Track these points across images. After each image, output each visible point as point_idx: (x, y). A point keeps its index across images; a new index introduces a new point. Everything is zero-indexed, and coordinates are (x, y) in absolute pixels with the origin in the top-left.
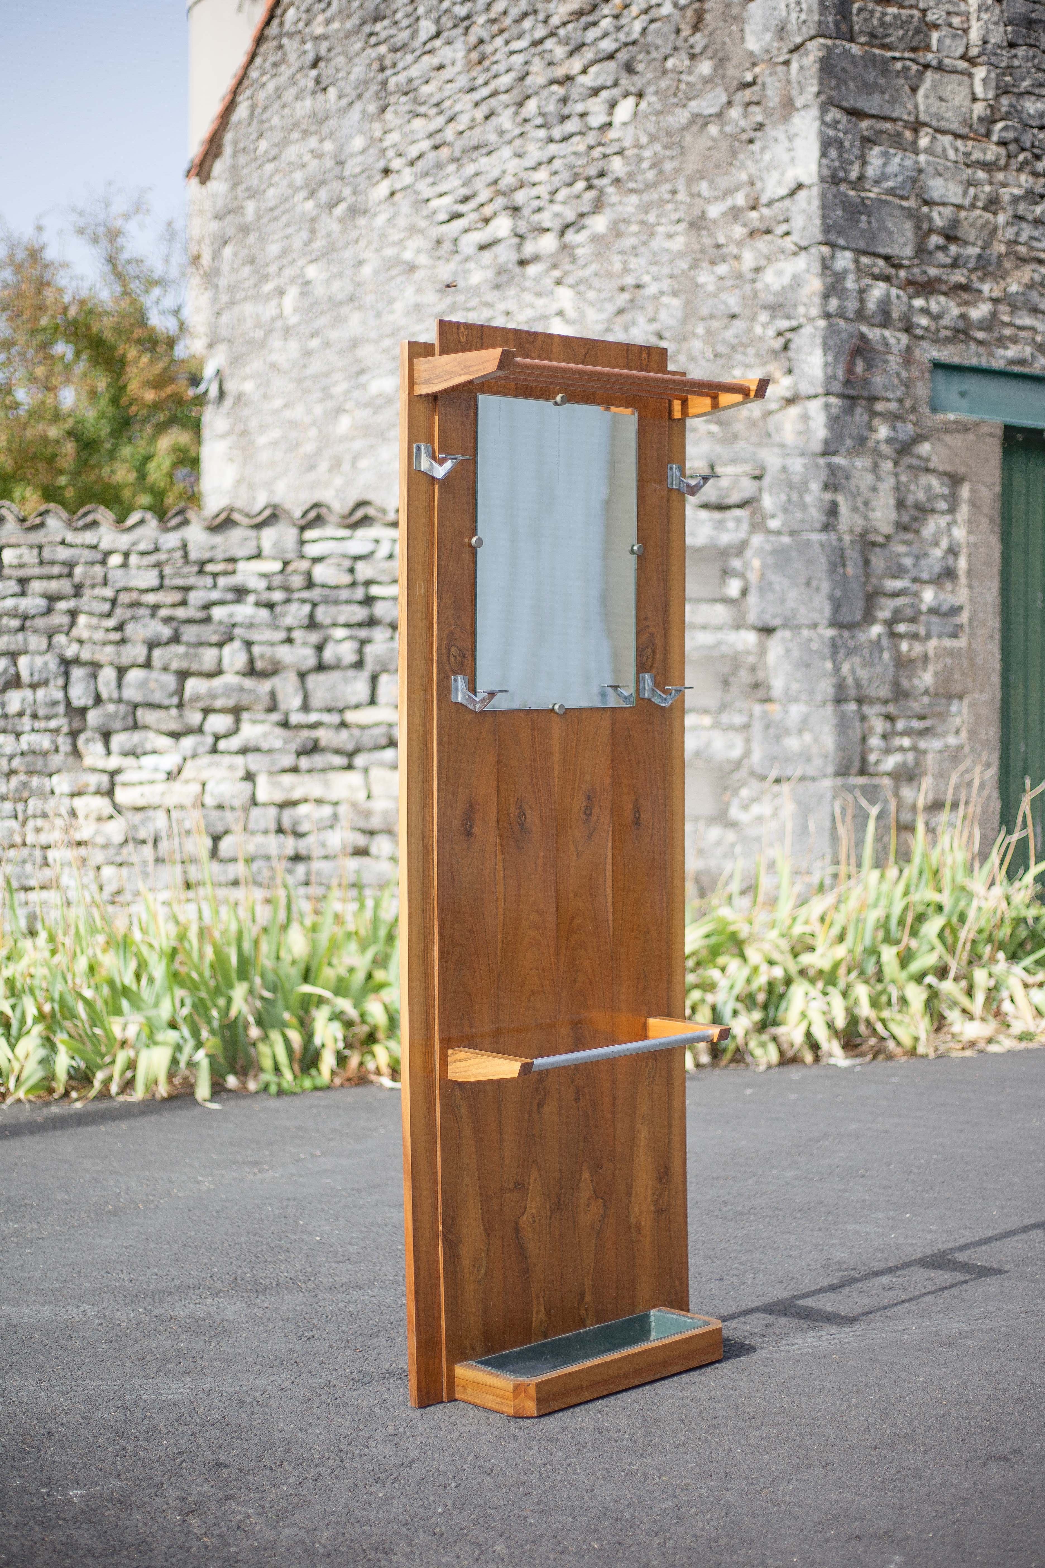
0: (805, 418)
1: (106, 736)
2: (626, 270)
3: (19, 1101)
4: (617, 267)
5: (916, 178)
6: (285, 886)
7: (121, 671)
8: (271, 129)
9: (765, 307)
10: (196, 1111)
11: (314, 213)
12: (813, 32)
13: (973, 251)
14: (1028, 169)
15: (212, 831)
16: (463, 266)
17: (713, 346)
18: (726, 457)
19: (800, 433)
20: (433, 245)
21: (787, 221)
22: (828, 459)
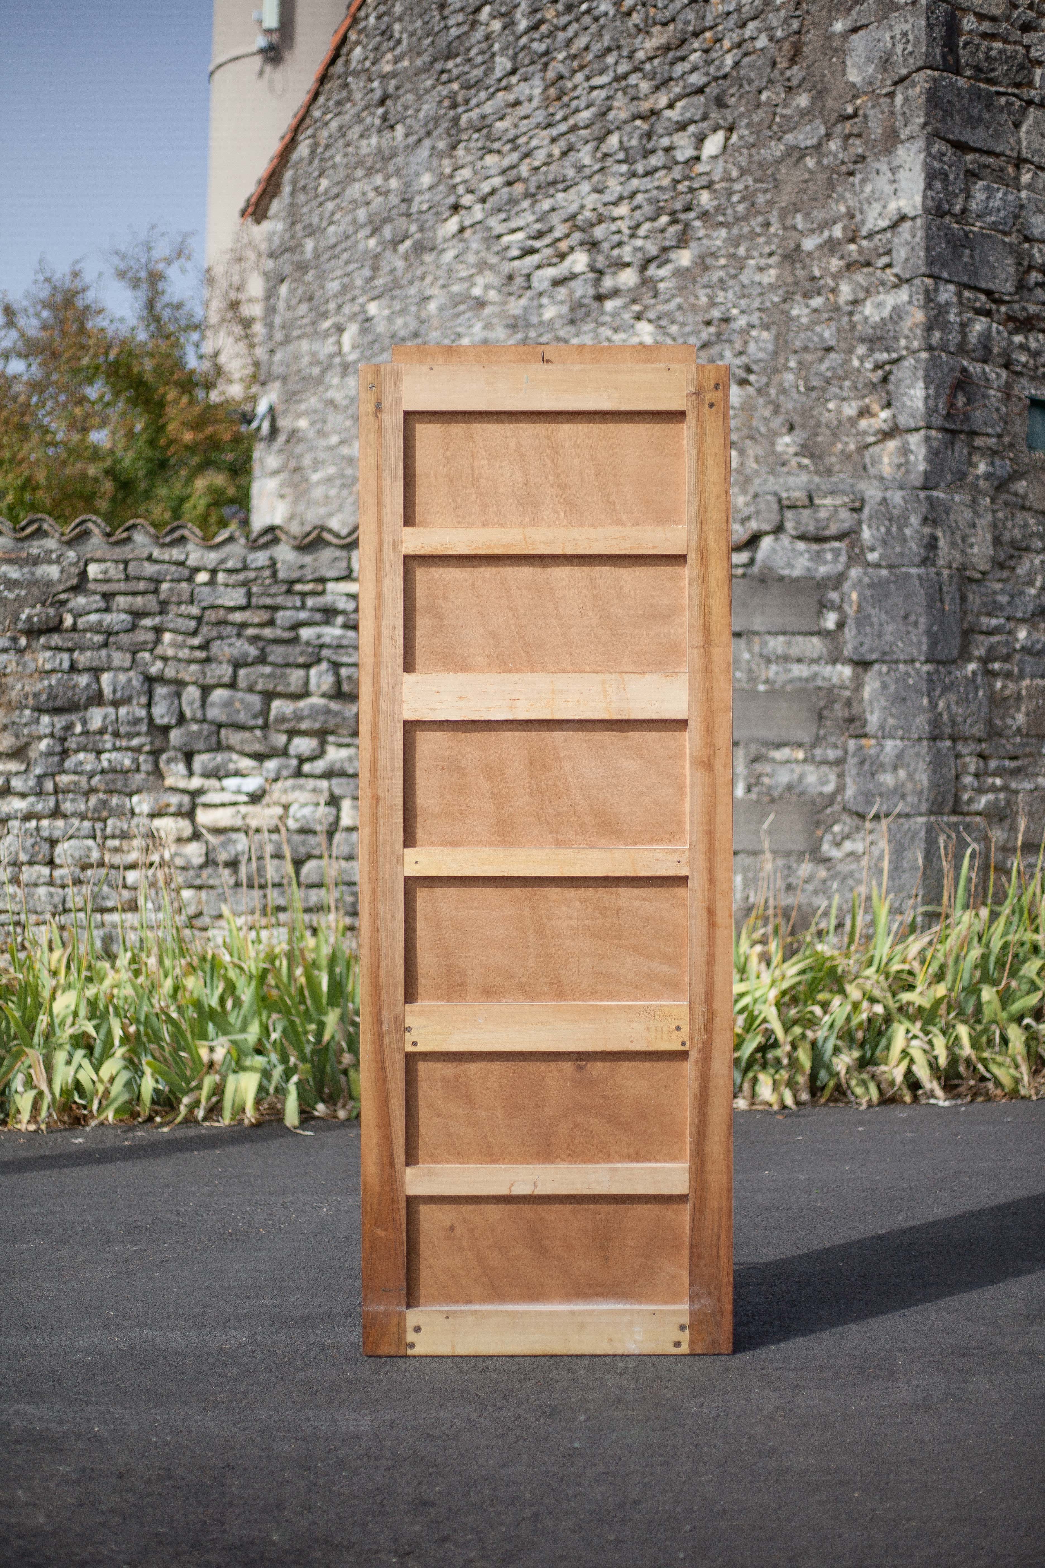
0: (905, 451)
1: (189, 757)
2: (712, 303)
3: (103, 1124)
4: (704, 300)
5: (1018, 212)
7: (206, 690)
8: (334, 167)
9: (862, 340)
10: (286, 1138)
11: (379, 249)
12: (920, 63)
15: (294, 855)
16: (535, 303)
17: (806, 379)
18: (823, 487)
19: (899, 467)
20: (504, 281)
21: (889, 252)
22: (929, 492)
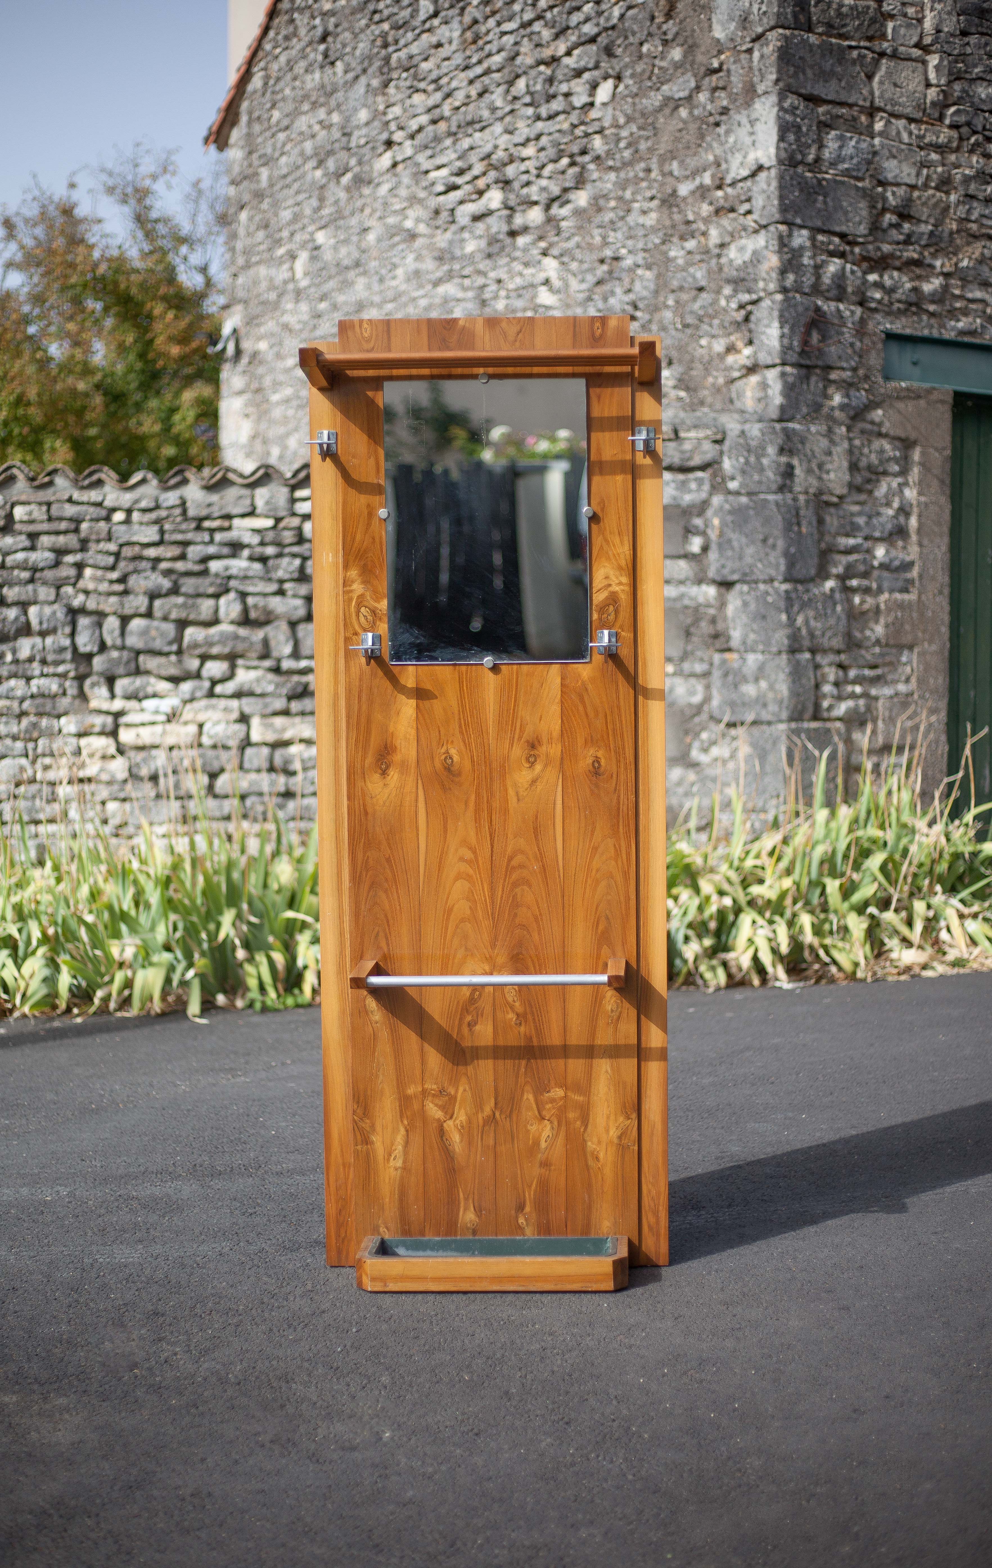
0: (764, 386)
1: (111, 681)
2: (605, 243)
3: (24, 1016)
4: (598, 240)
5: (872, 158)
6: (276, 821)
7: (125, 620)
8: (284, 99)
9: (728, 281)
10: (185, 1025)
11: (324, 181)
12: (772, 23)
13: (926, 228)
14: (979, 151)
15: (208, 768)
16: (457, 237)
17: (682, 317)
18: (688, 422)
19: (759, 400)
20: (432, 215)
21: (749, 200)
22: (785, 425)
